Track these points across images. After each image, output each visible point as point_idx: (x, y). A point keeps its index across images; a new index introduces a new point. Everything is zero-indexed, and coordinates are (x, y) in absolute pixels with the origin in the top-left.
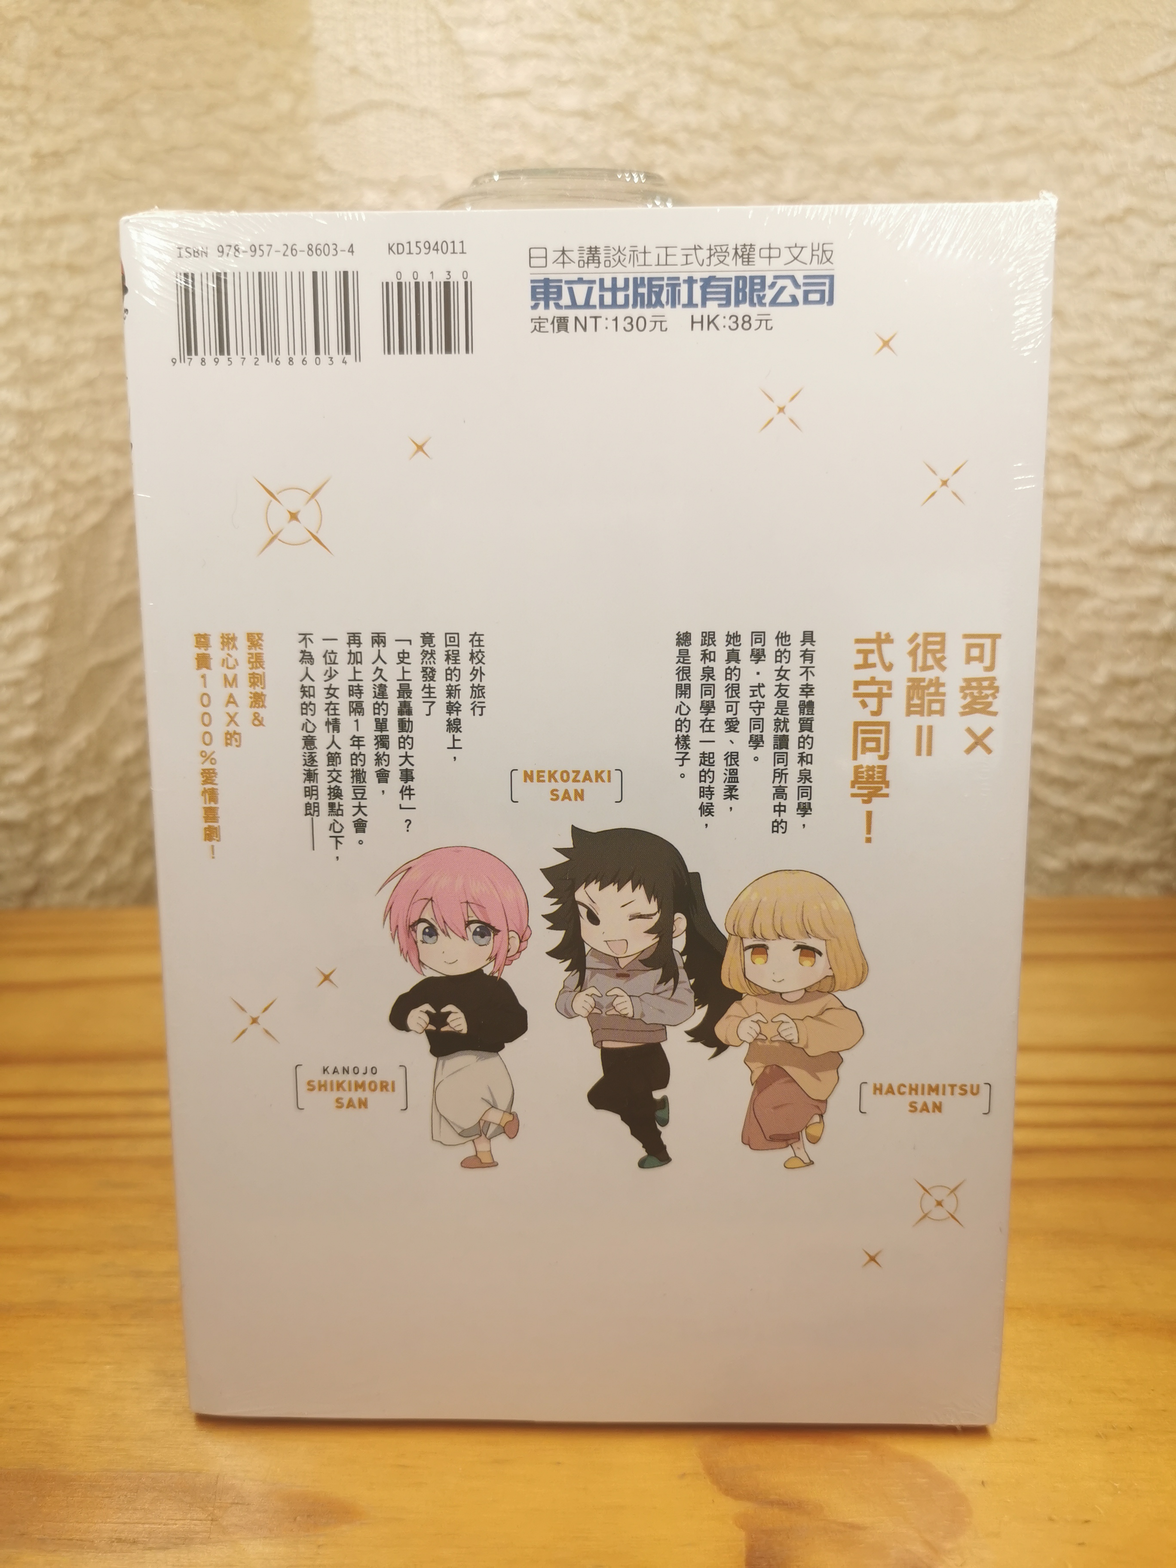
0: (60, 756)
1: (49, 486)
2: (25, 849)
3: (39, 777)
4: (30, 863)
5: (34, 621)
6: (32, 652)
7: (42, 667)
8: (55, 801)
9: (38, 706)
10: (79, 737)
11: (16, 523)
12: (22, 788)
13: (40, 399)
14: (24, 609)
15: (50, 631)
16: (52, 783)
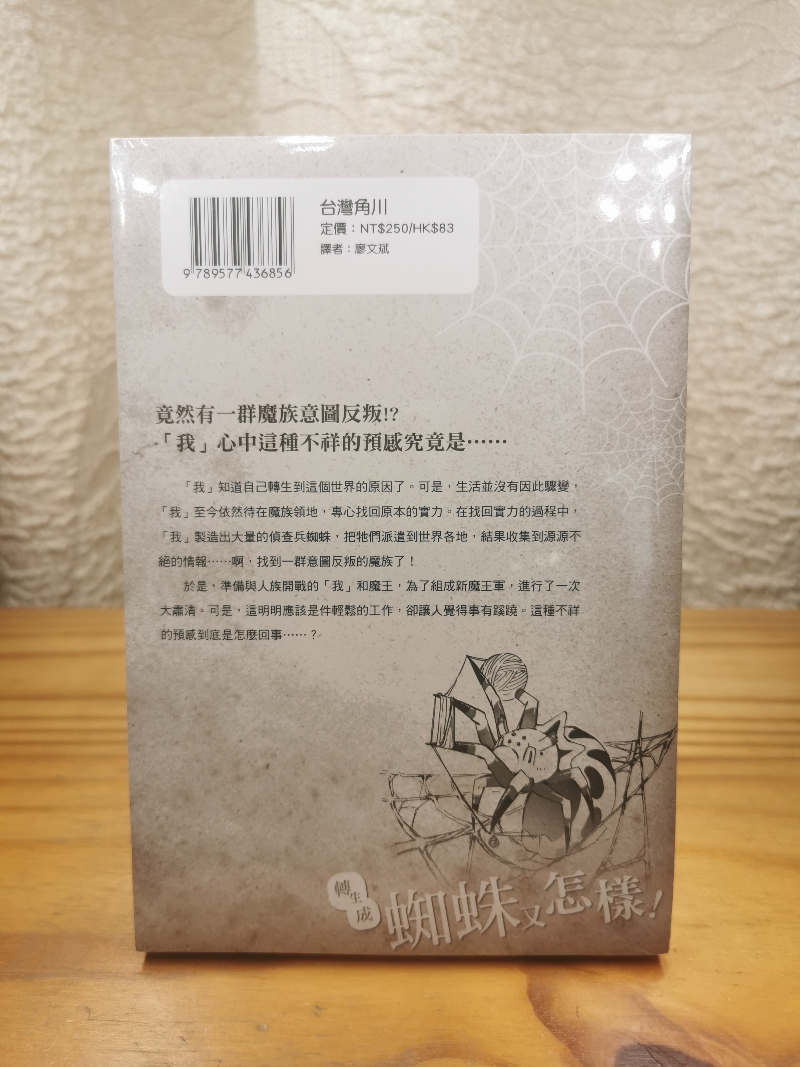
0: (87, 509)
1: (85, 338)
2: (64, 568)
3: (74, 522)
4: (67, 577)
5: (74, 423)
6: (72, 442)
7: (78, 452)
8: (83, 538)
9: (75, 476)
10: (99, 497)
11: (65, 361)
12: (62, 529)
13: (80, 283)
14: (68, 415)
15: (83, 429)
16: (82, 526)
